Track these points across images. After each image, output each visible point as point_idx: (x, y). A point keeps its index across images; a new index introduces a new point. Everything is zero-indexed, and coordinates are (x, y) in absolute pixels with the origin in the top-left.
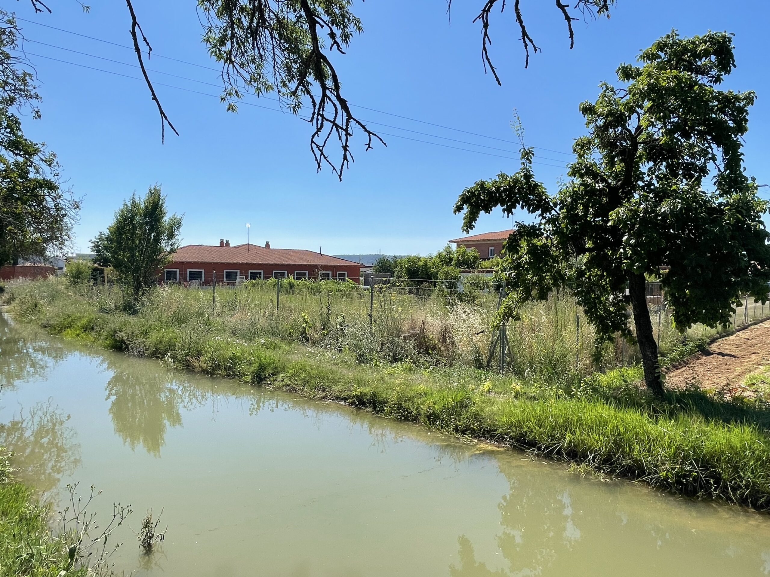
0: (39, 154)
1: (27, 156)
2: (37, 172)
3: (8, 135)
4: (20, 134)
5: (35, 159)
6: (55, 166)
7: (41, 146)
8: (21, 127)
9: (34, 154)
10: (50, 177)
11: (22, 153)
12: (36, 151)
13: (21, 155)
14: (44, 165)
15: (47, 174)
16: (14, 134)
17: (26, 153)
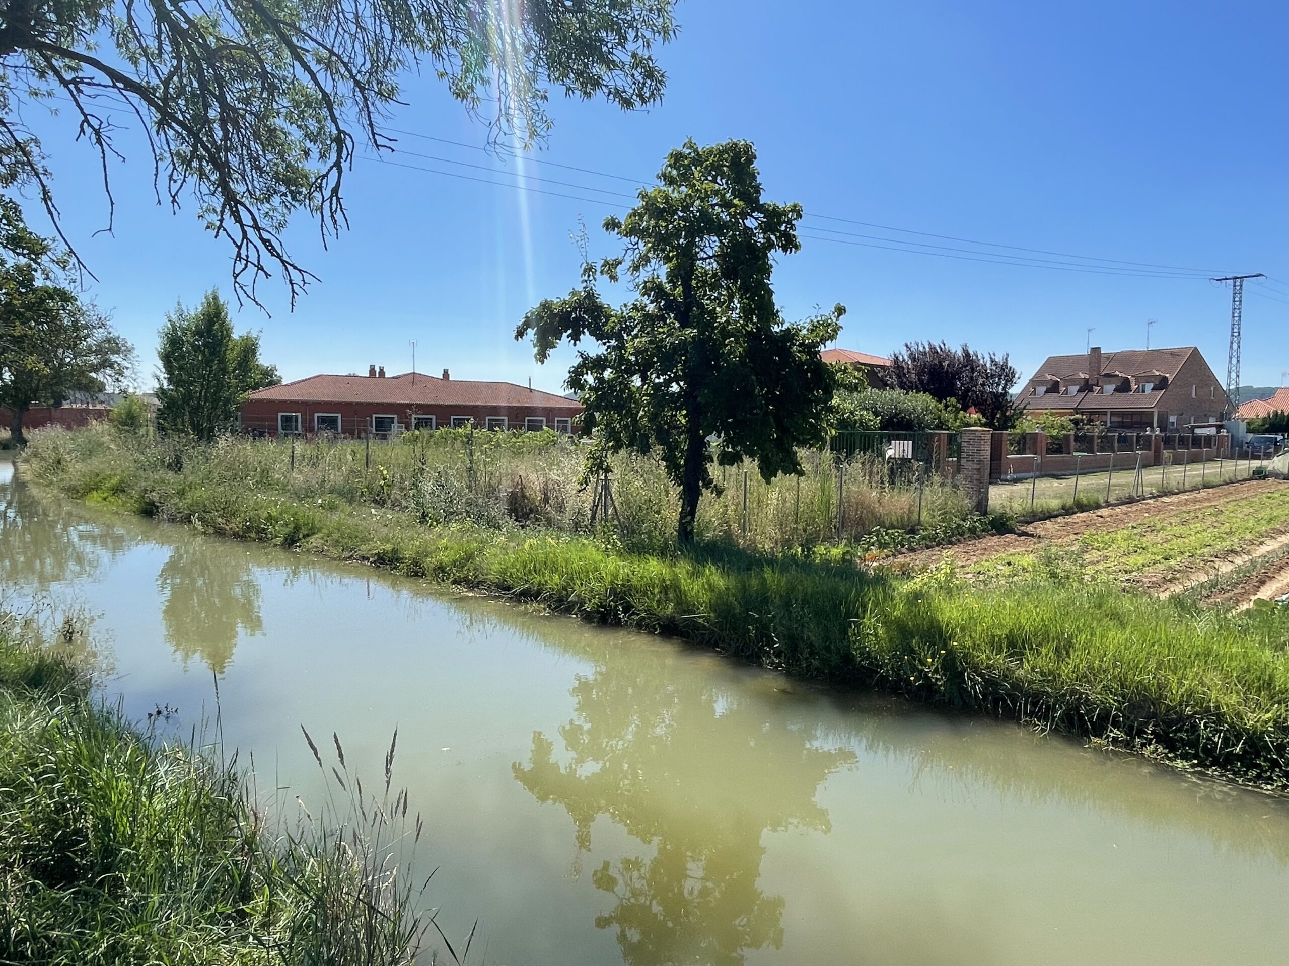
0: (49, 253)
1: (33, 256)
2: (47, 278)
3: (6, 227)
4: (21, 225)
5: (44, 259)
6: (71, 269)
7: (50, 242)
8: (22, 216)
9: (41, 254)
10: (64, 285)
11: (25, 251)
12: (44, 250)
13: (24, 255)
14: (55, 267)
15: (62, 280)
16: (16, 227)
17: (32, 251)
